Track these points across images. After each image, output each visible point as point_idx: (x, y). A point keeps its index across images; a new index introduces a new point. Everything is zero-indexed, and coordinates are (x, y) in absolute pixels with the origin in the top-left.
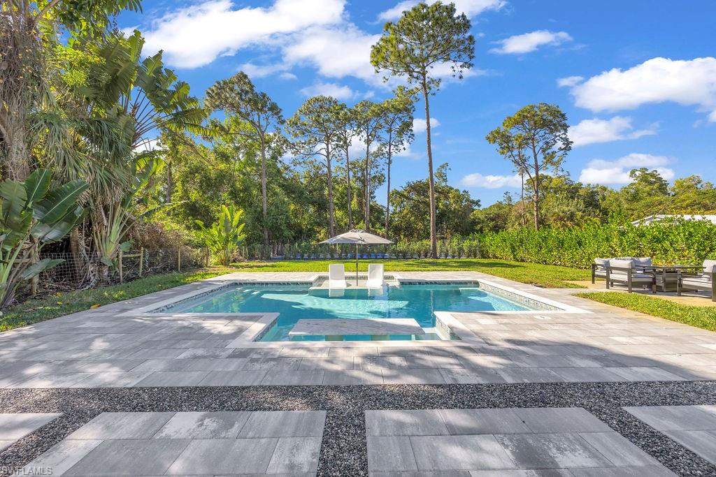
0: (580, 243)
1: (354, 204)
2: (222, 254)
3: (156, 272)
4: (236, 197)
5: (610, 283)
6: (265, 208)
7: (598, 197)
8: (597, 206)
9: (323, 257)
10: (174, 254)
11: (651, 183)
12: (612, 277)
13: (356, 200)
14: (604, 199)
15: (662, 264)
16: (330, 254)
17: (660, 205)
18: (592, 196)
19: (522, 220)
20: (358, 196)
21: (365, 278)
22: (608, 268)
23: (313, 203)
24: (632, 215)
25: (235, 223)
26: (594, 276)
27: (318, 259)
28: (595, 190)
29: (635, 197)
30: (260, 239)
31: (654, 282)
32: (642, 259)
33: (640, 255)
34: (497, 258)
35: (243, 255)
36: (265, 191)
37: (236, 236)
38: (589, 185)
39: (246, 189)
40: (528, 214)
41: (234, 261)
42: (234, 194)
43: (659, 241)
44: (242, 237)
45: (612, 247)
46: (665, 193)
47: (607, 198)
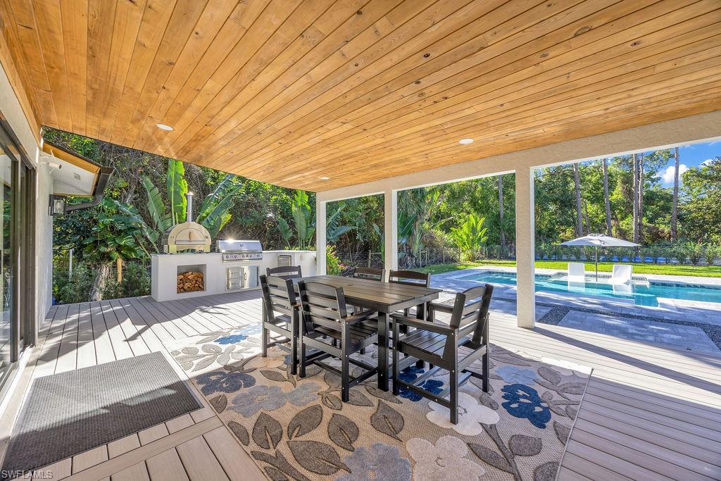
1: (617, 194)
2: (469, 252)
3: (433, 263)
4: (475, 205)
6: (502, 213)
9: (566, 258)
10: (441, 252)
13: (620, 189)
16: (576, 255)
20: (624, 182)
21: (609, 277)
23: (555, 201)
25: (479, 228)
27: (560, 259)
30: (497, 241)
35: (484, 253)
36: (501, 197)
37: (480, 239)
39: (484, 198)
41: (478, 259)
42: (474, 203)
44: (484, 239)
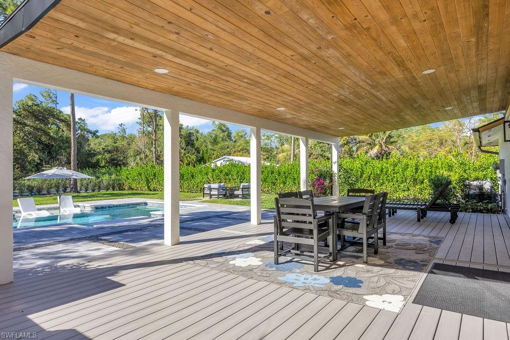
0: (193, 176)
5: (211, 196)
7: (194, 138)
8: (193, 145)
11: (224, 131)
12: (212, 193)
14: (197, 139)
15: (229, 185)
17: (228, 148)
18: (190, 136)
19: (143, 156)
22: (210, 189)
24: (214, 154)
26: (204, 193)
28: (191, 131)
29: (215, 141)
31: (226, 194)
32: (222, 184)
33: (220, 182)
34: (132, 189)
38: (188, 126)
40: (146, 150)
43: (227, 175)
45: (208, 178)
46: (231, 139)
47: (199, 139)
